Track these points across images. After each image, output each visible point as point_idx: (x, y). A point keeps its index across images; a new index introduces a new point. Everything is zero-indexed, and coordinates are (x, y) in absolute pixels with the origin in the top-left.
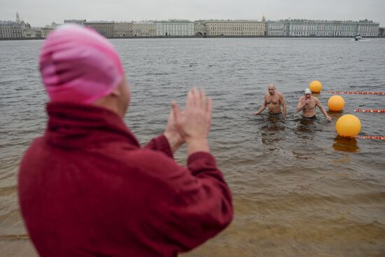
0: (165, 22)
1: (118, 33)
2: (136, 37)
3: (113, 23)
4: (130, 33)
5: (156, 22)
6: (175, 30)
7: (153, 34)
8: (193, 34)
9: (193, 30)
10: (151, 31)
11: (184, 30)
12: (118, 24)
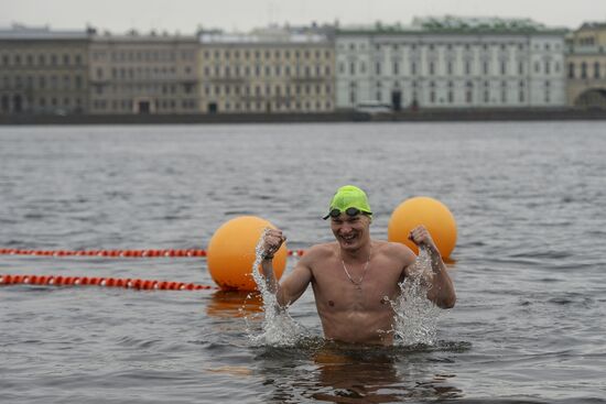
0: (393, 32)
1: (108, 95)
2: (214, 116)
3: (85, 41)
4: (181, 94)
5: (333, 33)
6: (447, 76)
7: (314, 101)
8: (557, 98)
9: (557, 76)
10: (305, 82)
11: (502, 77)
12: (111, 42)
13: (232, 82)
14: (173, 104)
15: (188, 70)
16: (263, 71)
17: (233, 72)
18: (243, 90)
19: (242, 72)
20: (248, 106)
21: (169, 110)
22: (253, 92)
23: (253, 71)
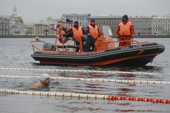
13: (160, 28)
14: (146, 33)
15: (150, 25)
16: (167, 25)
17: (160, 26)
18: (163, 30)
19: (163, 26)
20: (164, 34)
21: (145, 35)
22: (165, 30)
23: (165, 26)
